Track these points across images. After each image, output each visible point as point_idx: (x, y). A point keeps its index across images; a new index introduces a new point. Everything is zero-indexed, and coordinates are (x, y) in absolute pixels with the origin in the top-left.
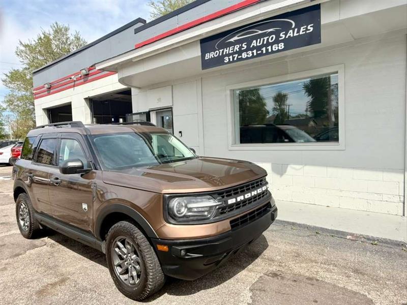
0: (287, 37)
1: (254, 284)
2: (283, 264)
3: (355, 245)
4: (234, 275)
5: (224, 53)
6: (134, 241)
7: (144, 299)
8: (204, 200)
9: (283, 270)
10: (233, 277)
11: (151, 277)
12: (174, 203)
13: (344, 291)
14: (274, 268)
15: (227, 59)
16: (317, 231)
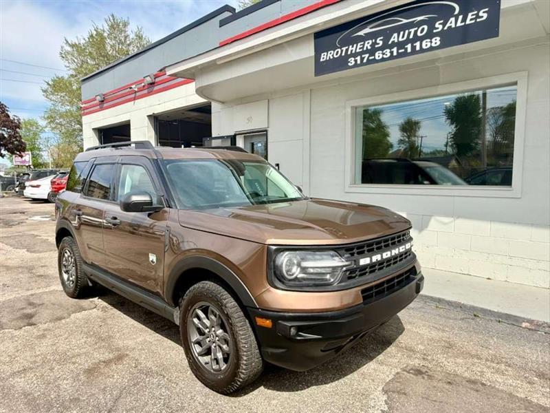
0: (446, 28)
1: (388, 384)
2: (429, 358)
3: (536, 336)
4: (359, 368)
5: (349, 53)
6: (222, 311)
7: (231, 393)
8: (325, 257)
9: (430, 366)
10: (356, 370)
11: (245, 362)
12: (283, 259)
13: (527, 404)
14: (416, 362)
15: (352, 61)
16: (475, 313)
